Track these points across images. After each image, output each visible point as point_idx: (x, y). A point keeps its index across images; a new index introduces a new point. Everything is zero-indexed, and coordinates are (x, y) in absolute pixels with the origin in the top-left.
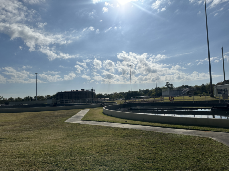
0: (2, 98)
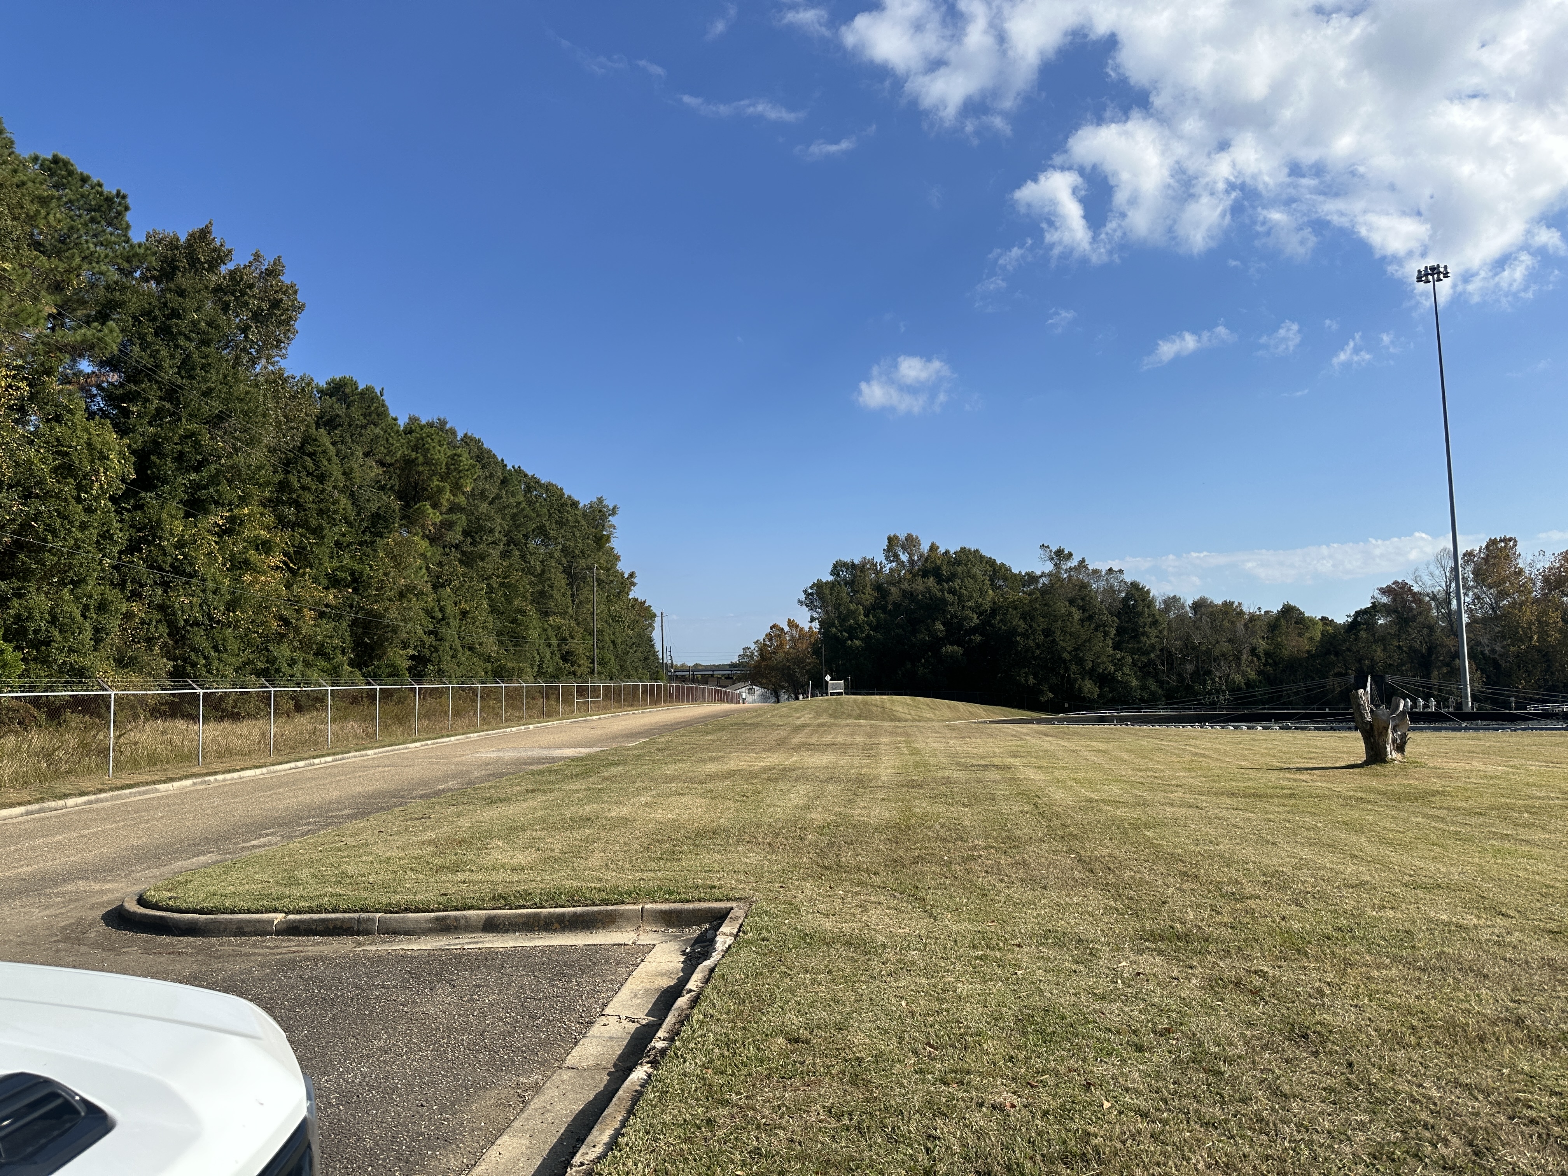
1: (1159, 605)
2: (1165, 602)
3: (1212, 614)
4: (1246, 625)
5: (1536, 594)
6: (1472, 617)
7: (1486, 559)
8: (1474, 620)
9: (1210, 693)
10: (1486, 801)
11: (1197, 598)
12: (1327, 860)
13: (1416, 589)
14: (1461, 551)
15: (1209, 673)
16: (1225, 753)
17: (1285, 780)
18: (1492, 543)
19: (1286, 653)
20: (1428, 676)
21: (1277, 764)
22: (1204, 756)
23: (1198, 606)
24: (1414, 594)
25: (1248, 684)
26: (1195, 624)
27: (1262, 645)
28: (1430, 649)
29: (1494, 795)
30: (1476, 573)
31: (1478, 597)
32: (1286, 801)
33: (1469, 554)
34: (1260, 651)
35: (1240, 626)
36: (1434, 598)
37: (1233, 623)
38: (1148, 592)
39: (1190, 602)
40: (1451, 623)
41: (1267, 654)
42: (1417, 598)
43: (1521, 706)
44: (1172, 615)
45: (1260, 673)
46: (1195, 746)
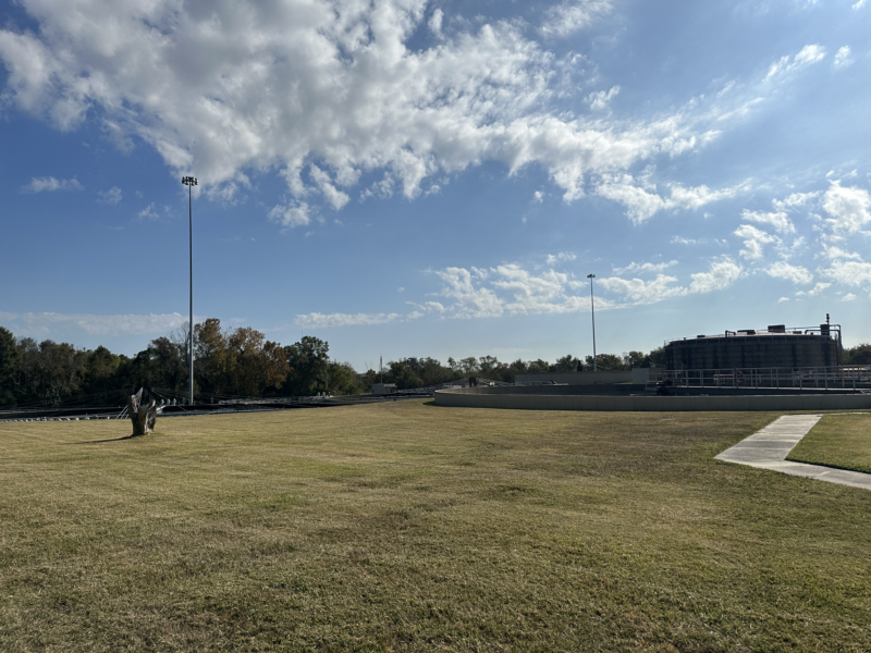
0: (495, 361)
1: (18, 343)
2: (22, 341)
3: (53, 350)
4: (75, 358)
5: (227, 347)
6: (197, 357)
7: (206, 329)
8: (198, 359)
9: (48, 399)
10: (190, 451)
11: (44, 340)
12: (100, 494)
13: (171, 341)
14: (194, 324)
15: (49, 386)
16: (50, 436)
17: (84, 449)
18: (209, 321)
19: (98, 375)
20: (173, 388)
21: (81, 439)
22: (35, 438)
23: (45, 345)
24: (170, 345)
25: (73, 393)
26: (42, 356)
27: (84, 370)
28: (176, 373)
29: (194, 448)
30: (201, 336)
31: (200, 347)
32: (83, 462)
33: (198, 326)
34: (83, 373)
35: (71, 359)
36: (179, 347)
37: (67, 356)
38: (11, 335)
39: (39, 342)
40: (187, 360)
41: (86, 375)
42: (171, 346)
43: (216, 402)
44: (27, 350)
45: (81, 386)
46: (31, 433)
